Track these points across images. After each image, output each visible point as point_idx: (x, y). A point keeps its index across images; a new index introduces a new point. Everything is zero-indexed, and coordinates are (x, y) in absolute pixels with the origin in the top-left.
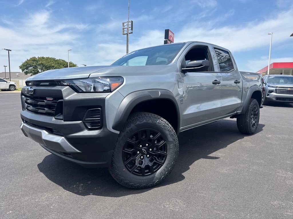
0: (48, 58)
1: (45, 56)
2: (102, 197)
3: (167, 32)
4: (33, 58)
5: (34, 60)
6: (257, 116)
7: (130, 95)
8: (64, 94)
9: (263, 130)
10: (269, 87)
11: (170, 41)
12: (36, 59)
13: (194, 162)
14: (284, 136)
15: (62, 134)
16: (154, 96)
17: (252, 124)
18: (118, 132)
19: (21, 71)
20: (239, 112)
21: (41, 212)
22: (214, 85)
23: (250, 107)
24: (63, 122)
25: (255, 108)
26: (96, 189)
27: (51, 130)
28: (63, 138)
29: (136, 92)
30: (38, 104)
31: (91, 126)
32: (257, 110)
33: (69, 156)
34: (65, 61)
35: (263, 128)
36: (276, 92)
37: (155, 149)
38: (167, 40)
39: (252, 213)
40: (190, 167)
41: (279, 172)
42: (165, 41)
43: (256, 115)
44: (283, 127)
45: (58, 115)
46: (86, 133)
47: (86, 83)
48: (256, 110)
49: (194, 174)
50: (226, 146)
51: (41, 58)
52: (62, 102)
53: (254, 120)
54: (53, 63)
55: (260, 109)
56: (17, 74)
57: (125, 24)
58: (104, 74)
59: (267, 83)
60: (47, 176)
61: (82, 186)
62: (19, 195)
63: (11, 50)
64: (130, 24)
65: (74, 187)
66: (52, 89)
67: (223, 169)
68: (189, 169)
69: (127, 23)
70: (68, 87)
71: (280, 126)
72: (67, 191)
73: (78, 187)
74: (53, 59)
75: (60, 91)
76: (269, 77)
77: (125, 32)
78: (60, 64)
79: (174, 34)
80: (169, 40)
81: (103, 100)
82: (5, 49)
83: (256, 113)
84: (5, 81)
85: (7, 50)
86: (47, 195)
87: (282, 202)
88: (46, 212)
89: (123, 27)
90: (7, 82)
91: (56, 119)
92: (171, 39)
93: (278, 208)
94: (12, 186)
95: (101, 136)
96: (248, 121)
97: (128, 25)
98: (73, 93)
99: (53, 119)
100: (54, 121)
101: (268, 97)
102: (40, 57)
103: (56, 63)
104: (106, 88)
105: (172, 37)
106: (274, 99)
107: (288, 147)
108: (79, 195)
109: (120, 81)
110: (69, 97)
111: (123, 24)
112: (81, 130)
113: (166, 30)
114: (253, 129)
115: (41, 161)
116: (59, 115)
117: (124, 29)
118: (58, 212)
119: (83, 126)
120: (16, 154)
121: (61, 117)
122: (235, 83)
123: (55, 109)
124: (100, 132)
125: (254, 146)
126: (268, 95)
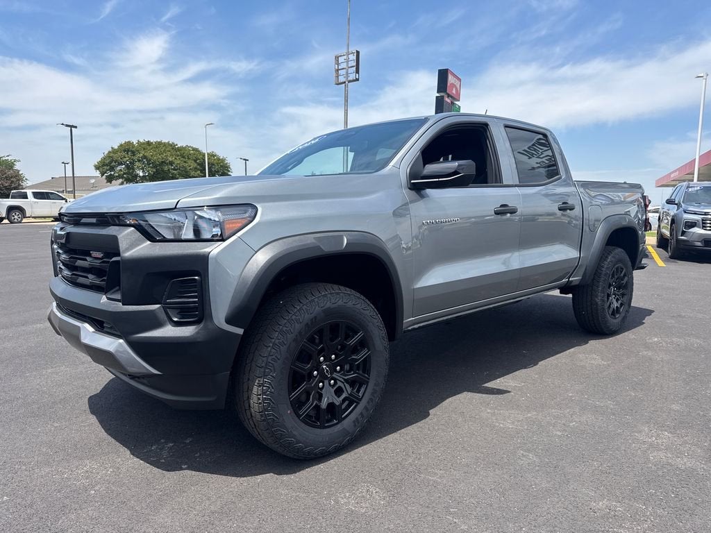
0: (160, 143)
1: (153, 140)
2: (205, 474)
3: (443, 75)
4: (125, 143)
5: (127, 148)
6: (627, 289)
7: (269, 246)
8: (123, 245)
9: (644, 323)
10: (685, 212)
11: (452, 97)
12: (133, 146)
13: (443, 399)
14: (693, 340)
15: (119, 334)
16: (328, 248)
17: (611, 310)
18: (240, 331)
19: (98, 174)
20: (575, 279)
21: (67, 502)
22: (499, 216)
23: (606, 266)
24: (120, 307)
25: (619, 270)
26: (198, 455)
27: (101, 322)
28: (121, 341)
29: (284, 240)
30: (77, 264)
31: (179, 316)
32: (625, 275)
33: (142, 380)
34: (199, 151)
35: (647, 320)
36: (703, 227)
37: (347, 367)
38: (442, 94)
39: (535, 526)
40: (431, 411)
41: (640, 432)
42: (437, 97)
43: (625, 288)
44: (700, 316)
45: (113, 291)
46: (168, 331)
47: (175, 219)
48: (622, 275)
49: (431, 429)
50: (536, 364)
51: (144, 144)
52: (118, 262)
53: (617, 300)
54: (172, 155)
55: (634, 272)
56: (93, 181)
57: (341, 60)
58: (210, 199)
59: (683, 202)
60: (101, 422)
61: (171, 448)
62: (31, 462)
63: (76, 127)
64: (353, 57)
65: (152, 450)
66: (100, 233)
67: (504, 420)
68: (429, 415)
69: (345, 57)
70: (133, 229)
71: (691, 315)
72: (136, 459)
73: (160, 449)
74: (171, 145)
75: (114, 239)
76: (688, 187)
77: (342, 79)
78: (188, 157)
79: (460, 80)
80: (449, 96)
81: (204, 259)
82: (62, 124)
83: (624, 282)
84: (63, 199)
85: (67, 126)
86: (89, 464)
87: (618, 504)
88: (78, 503)
89: (336, 66)
90: (66, 201)
91: (108, 299)
92: (454, 91)
93: (602, 517)
94: (22, 443)
95: (199, 340)
96: (598, 300)
97: (347, 61)
98: (143, 242)
99: (104, 299)
100: (103, 304)
101: (682, 237)
102: (142, 141)
103: (178, 156)
104: (217, 231)
105: (456, 89)
106: (699, 244)
107: (691, 370)
108: (158, 468)
109: (247, 215)
110: (134, 250)
111: (337, 58)
112: (159, 325)
113: (440, 71)
114: (614, 322)
115: (99, 389)
116: (115, 292)
117: (338, 70)
118: (103, 503)
119: (163, 316)
120: (49, 371)
121: (118, 296)
122: (560, 210)
123: (105, 278)
124: (197, 330)
125: (604, 365)
126: (683, 233)
